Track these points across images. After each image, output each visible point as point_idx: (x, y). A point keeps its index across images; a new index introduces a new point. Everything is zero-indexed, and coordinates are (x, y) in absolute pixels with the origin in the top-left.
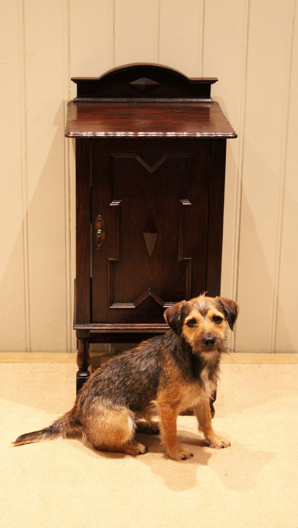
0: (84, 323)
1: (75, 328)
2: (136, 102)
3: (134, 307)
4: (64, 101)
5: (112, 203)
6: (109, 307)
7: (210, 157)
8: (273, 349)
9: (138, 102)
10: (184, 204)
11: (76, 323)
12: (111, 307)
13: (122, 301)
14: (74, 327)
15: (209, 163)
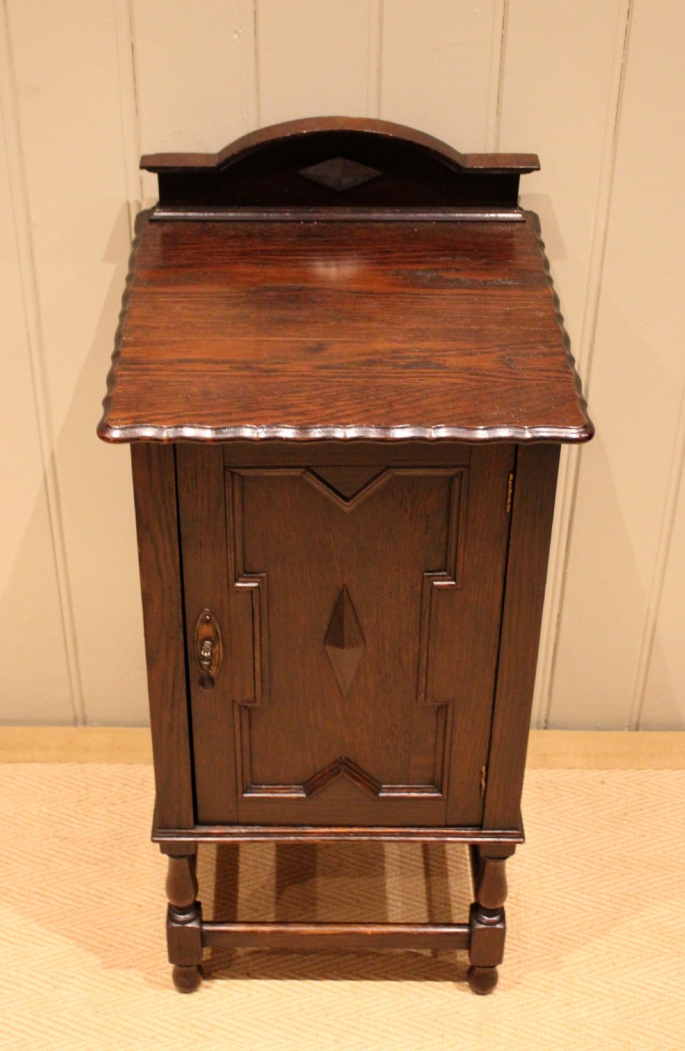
0: (179, 828)
1: (156, 839)
2: (318, 221)
3: (304, 795)
4: (128, 205)
5: (240, 580)
6: (239, 795)
7: (511, 476)
8: (635, 719)
9: (323, 221)
10: (436, 583)
11: (160, 828)
12: (245, 795)
13: (273, 783)
14: (153, 835)
15: (510, 491)
